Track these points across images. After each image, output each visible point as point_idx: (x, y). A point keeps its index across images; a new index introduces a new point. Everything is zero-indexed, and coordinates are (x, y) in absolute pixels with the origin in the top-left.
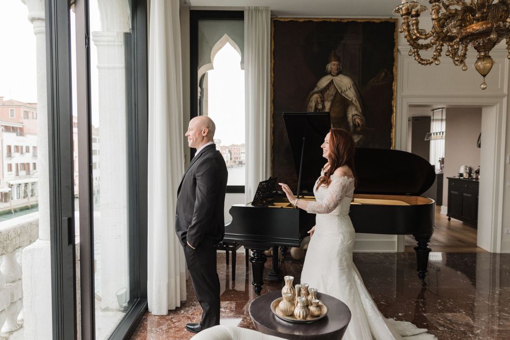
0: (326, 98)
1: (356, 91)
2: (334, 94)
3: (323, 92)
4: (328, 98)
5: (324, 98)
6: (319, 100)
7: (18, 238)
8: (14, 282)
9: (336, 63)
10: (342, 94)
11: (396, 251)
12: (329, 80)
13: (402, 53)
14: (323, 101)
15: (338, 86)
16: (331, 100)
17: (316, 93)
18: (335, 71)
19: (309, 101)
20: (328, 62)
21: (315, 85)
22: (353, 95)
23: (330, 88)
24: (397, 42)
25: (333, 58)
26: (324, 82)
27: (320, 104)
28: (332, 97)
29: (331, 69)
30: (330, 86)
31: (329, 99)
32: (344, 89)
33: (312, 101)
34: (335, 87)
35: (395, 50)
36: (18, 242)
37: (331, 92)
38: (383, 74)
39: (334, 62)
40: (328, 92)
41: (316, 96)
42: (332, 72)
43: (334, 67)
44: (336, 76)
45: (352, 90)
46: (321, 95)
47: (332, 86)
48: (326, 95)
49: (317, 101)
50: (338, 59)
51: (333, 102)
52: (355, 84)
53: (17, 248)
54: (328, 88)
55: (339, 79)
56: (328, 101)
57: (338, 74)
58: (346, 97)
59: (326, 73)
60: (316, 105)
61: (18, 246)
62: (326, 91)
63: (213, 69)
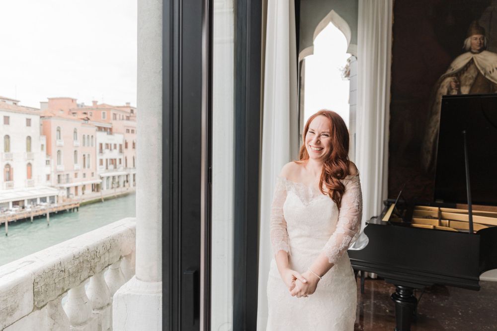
0: (463, 82)
2: (474, 76)
3: (459, 74)
4: (466, 81)
5: (460, 82)
6: (453, 85)
7: (107, 254)
8: (101, 308)
9: (478, 36)
10: (487, 77)
12: (468, 58)
14: (458, 87)
15: (480, 66)
16: (470, 85)
17: (449, 76)
18: (476, 47)
19: (439, 86)
21: (448, 66)
23: (469, 69)
25: (474, 31)
26: (461, 62)
27: (454, 90)
28: (471, 81)
29: (472, 44)
30: (469, 66)
31: (467, 83)
32: (488, 69)
33: (443, 86)
34: (477, 69)
36: (107, 259)
37: (472, 73)
39: (475, 36)
40: (465, 74)
41: (449, 79)
42: (473, 48)
44: (478, 53)
46: (455, 78)
47: (472, 66)
48: (463, 78)
49: (451, 86)
50: (482, 31)
51: (472, 86)
53: (106, 267)
54: (467, 70)
56: (466, 86)
57: (480, 51)
58: (492, 80)
60: (448, 92)
61: (107, 265)
62: (464, 73)
63: (313, 54)
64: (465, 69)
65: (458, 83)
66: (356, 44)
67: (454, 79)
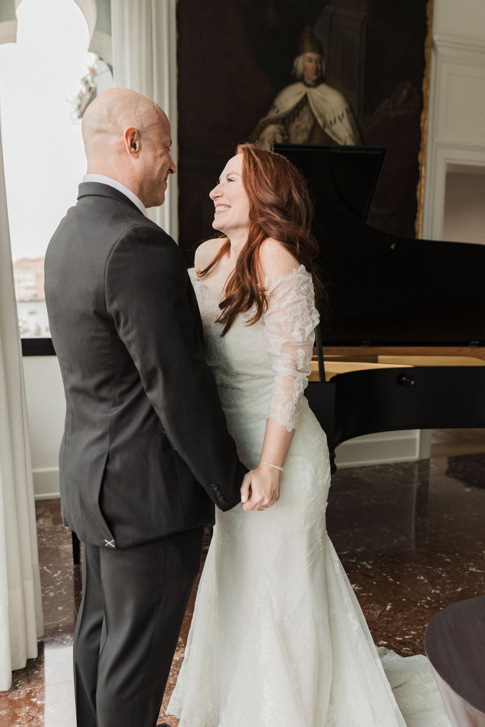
0: (292, 136)
1: (352, 125)
2: (309, 126)
3: (287, 120)
4: (297, 136)
5: (288, 135)
6: (279, 139)
9: (314, 56)
10: (327, 131)
11: (416, 457)
12: (299, 93)
13: (440, 50)
15: (317, 109)
17: (272, 122)
18: (311, 76)
19: (258, 140)
20: (298, 52)
22: (347, 134)
23: (301, 113)
24: (431, 25)
25: (307, 44)
26: (289, 98)
28: (305, 136)
29: (305, 68)
30: (302, 109)
31: (299, 139)
32: (329, 118)
33: (263, 141)
34: (313, 113)
35: (427, 43)
37: (305, 122)
38: (405, 92)
39: (309, 55)
40: (297, 122)
41: (271, 129)
42: (306, 76)
43: (311, 66)
44: (314, 87)
45: (346, 121)
46: (282, 127)
47: (306, 109)
48: (293, 128)
50: (318, 49)
52: (351, 110)
54: (298, 114)
55: (319, 94)
57: (317, 83)
58: (334, 138)
59: (291, 78)
62: (294, 120)
63: (15, 41)
64: (296, 112)
65: (286, 137)
66: (110, 33)
67: (280, 129)
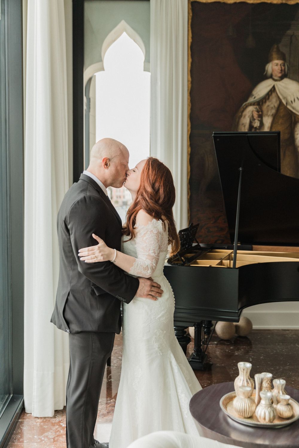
0: (265, 112)
5: (262, 112)
6: (256, 115)
9: (279, 62)
14: (261, 117)
16: (273, 115)
17: (251, 104)
18: (277, 74)
19: (241, 116)
20: (268, 61)
23: (271, 98)
25: (274, 55)
27: (257, 121)
28: (274, 111)
31: (269, 113)
32: (290, 99)
33: (245, 116)
34: (279, 97)
37: (273, 103)
39: (276, 62)
40: (267, 104)
42: (274, 75)
43: (277, 68)
44: (280, 81)
48: (265, 107)
49: (253, 116)
50: (283, 57)
51: (275, 118)
55: (283, 85)
56: (269, 116)
59: (263, 77)
60: (251, 122)
